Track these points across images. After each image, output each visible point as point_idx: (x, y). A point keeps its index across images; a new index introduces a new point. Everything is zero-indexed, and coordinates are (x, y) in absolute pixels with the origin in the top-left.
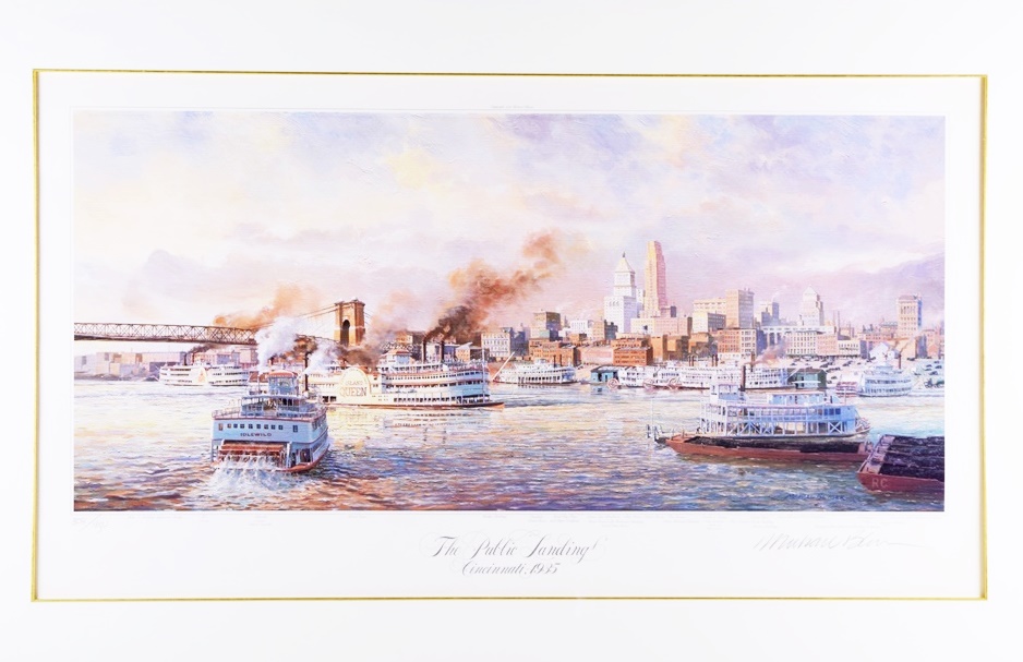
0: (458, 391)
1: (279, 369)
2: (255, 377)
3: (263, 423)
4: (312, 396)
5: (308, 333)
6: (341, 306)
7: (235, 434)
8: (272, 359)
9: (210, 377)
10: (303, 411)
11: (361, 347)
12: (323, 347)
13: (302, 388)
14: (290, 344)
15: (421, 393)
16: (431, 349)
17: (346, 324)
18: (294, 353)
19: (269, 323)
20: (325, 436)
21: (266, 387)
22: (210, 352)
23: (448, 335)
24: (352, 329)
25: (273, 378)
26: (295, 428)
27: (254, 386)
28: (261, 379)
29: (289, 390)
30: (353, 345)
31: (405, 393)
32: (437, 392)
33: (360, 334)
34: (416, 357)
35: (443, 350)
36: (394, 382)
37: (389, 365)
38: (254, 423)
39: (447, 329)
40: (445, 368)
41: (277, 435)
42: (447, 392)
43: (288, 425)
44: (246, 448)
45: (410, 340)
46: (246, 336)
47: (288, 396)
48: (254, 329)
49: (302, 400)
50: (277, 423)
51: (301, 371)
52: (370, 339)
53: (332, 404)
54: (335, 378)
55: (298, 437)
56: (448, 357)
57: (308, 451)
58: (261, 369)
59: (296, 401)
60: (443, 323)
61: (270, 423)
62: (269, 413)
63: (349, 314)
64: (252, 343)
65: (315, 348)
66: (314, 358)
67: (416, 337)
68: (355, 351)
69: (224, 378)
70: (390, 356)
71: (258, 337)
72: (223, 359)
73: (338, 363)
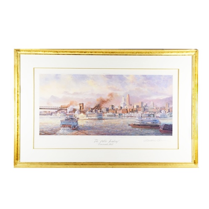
0: (98, 117)
1: (71, 114)
2: (67, 115)
3: (68, 122)
4: (76, 118)
5: (75, 108)
6: (80, 104)
7: (64, 123)
8: (70, 112)
9: (60, 115)
10: (74, 120)
11: (83, 110)
12: (77, 110)
13: (74, 116)
14: (72, 110)
15: (92, 117)
16: (94, 111)
17: (81, 107)
18: (73, 111)
19: (69, 106)
20: (77, 124)
21: (68, 116)
22: (60, 111)
23: (96, 109)
24: (82, 108)
25: (70, 115)
26: (73, 123)
27: (67, 116)
28: (68, 115)
29: (72, 117)
30: (82, 110)
31: (90, 117)
32: (95, 117)
33: (83, 108)
34: (92, 112)
35: (96, 111)
36: (88, 115)
37: (87, 113)
38: (67, 122)
39: (96, 108)
40: (96, 113)
41: (70, 124)
42: (96, 117)
43: (72, 122)
44: (65, 126)
45: (91, 109)
46: (66, 109)
47: (72, 118)
48: (67, 108)
49: (74, 118)
50: (70, 122)
51: (74, 114)
52: (84, 109)
53: (79, 119)
54: (79, 115)
55: (73, 124)
56: (96, 112)
57: (75, 126)
58: (68, 114)
59: (73, 119)
60: (96, 107)
61: (69, 122)
62: (69, 120)
63: (81, 105)
64: (66, 110)
65: (76, 110)
66: (76, 112)
67: (92, 109)
68: (82, 111)
69: (62, 115)
70: (88, 112)
71: (67, 109)
72: (62, 112)
73: (79, 113)
